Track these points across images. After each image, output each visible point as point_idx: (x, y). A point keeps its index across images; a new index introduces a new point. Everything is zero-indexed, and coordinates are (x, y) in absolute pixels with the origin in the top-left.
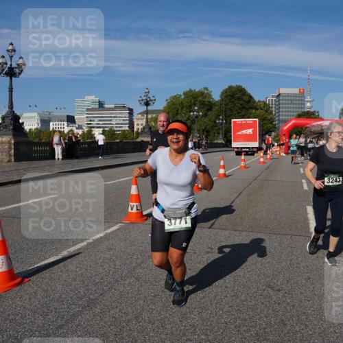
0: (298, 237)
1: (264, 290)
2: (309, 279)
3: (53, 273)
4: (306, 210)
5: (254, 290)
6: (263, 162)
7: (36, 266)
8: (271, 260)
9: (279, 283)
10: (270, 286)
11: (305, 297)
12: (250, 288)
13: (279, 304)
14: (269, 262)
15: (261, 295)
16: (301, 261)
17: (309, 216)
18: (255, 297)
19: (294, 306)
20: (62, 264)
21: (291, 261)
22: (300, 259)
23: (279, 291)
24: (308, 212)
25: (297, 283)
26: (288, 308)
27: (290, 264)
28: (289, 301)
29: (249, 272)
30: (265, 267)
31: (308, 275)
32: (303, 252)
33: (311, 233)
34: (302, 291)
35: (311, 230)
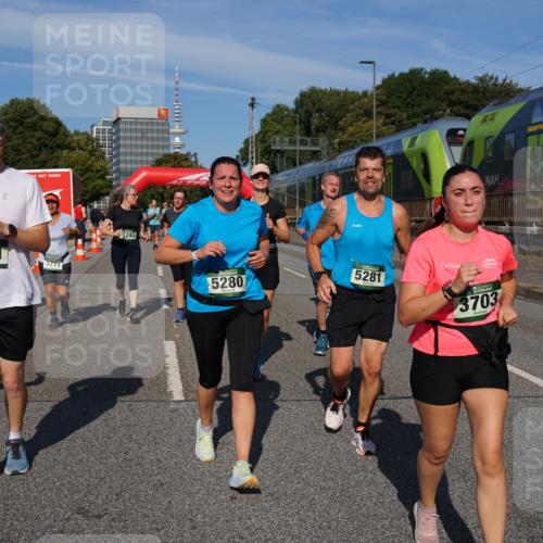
0: (143, 405)
1: (68, 520)
2: (162, 484)
5: (47, 523)
6: (84, 257)
8: (85, 456)
9: (100, 501)
10: (81, 511)
11: (153, 522)
12: (37, 518)
14: (81, 461)
16: (147, 452)
17: (168, 360)
21: (126, 453)
22: (145, 448)
23: (99, 517)
24: (167, 352)
25: (136, 496)
27: (125, 460)
29: (40, 485)
30: (71, 471)
31: (160, 477)
32: (153, 433)
33: (171, 394)
34: (145, 511)
35: (171, 388)
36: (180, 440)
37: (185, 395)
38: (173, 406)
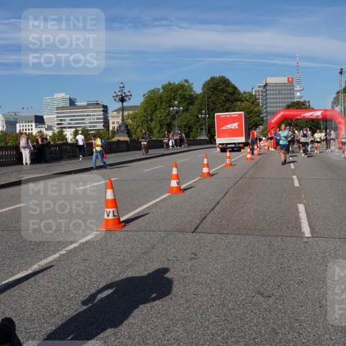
0: (289, 238)
1: (253, 297)
2: (302, 282)
3: (23, 290)
4: (297, 208)
5: (243, 298)
6: (251, 159)
7: (3, 283)
9: (269, 288)
10: (259, 293)
11: (298, 302)
13: (270, 311)
14: (258, 267)
15: (250, 303)
16: (293, 264)
17: (300, 215)
18: (243, 305)
19: (285, 313)
20: (32, 279)
21: (282, 264)
22: (291, 262)
23: (269, 297)
24: (300, 210)
25: (289, 287)
26: (280, 315)
27: (281, 267)
28: (280, 307)
29: (237, 278)
30: (253, 272)
31: (301, 278)
32: (296, 254)
33: (303, 233)
34: (294, 296)
35: (304, 230)
36: (311, 259)
37: (312, 234)
38: (305, 240)
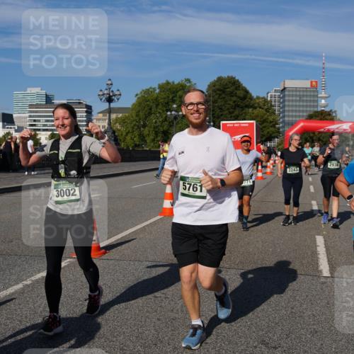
1: (256, 347)
2: (316, 332)
4: (315, 241)
5: (242, 347)
6: (262, 178)
9: (275, 338)
10: (263, 342)
12: (237, 344)
16: (306, 309)
17: (319, 249)
21: (292, 308)
22: (304, 306)
23: (275, 348)
24: (318, 243)
25: (299, 338)
27: (291, 312)
30: (257, 316)
31: (315, 327)
32: (309, 297)
33: (321, 271)
35: (321, 267)
37: (331, 273)
38: (323, 280)
